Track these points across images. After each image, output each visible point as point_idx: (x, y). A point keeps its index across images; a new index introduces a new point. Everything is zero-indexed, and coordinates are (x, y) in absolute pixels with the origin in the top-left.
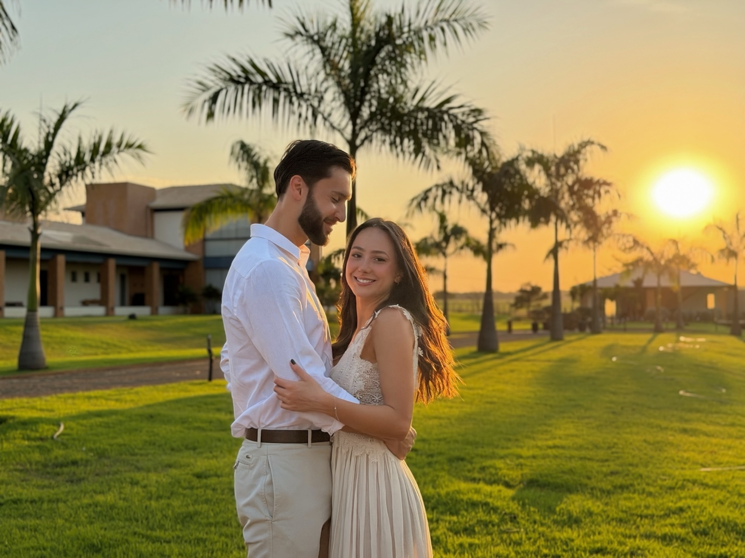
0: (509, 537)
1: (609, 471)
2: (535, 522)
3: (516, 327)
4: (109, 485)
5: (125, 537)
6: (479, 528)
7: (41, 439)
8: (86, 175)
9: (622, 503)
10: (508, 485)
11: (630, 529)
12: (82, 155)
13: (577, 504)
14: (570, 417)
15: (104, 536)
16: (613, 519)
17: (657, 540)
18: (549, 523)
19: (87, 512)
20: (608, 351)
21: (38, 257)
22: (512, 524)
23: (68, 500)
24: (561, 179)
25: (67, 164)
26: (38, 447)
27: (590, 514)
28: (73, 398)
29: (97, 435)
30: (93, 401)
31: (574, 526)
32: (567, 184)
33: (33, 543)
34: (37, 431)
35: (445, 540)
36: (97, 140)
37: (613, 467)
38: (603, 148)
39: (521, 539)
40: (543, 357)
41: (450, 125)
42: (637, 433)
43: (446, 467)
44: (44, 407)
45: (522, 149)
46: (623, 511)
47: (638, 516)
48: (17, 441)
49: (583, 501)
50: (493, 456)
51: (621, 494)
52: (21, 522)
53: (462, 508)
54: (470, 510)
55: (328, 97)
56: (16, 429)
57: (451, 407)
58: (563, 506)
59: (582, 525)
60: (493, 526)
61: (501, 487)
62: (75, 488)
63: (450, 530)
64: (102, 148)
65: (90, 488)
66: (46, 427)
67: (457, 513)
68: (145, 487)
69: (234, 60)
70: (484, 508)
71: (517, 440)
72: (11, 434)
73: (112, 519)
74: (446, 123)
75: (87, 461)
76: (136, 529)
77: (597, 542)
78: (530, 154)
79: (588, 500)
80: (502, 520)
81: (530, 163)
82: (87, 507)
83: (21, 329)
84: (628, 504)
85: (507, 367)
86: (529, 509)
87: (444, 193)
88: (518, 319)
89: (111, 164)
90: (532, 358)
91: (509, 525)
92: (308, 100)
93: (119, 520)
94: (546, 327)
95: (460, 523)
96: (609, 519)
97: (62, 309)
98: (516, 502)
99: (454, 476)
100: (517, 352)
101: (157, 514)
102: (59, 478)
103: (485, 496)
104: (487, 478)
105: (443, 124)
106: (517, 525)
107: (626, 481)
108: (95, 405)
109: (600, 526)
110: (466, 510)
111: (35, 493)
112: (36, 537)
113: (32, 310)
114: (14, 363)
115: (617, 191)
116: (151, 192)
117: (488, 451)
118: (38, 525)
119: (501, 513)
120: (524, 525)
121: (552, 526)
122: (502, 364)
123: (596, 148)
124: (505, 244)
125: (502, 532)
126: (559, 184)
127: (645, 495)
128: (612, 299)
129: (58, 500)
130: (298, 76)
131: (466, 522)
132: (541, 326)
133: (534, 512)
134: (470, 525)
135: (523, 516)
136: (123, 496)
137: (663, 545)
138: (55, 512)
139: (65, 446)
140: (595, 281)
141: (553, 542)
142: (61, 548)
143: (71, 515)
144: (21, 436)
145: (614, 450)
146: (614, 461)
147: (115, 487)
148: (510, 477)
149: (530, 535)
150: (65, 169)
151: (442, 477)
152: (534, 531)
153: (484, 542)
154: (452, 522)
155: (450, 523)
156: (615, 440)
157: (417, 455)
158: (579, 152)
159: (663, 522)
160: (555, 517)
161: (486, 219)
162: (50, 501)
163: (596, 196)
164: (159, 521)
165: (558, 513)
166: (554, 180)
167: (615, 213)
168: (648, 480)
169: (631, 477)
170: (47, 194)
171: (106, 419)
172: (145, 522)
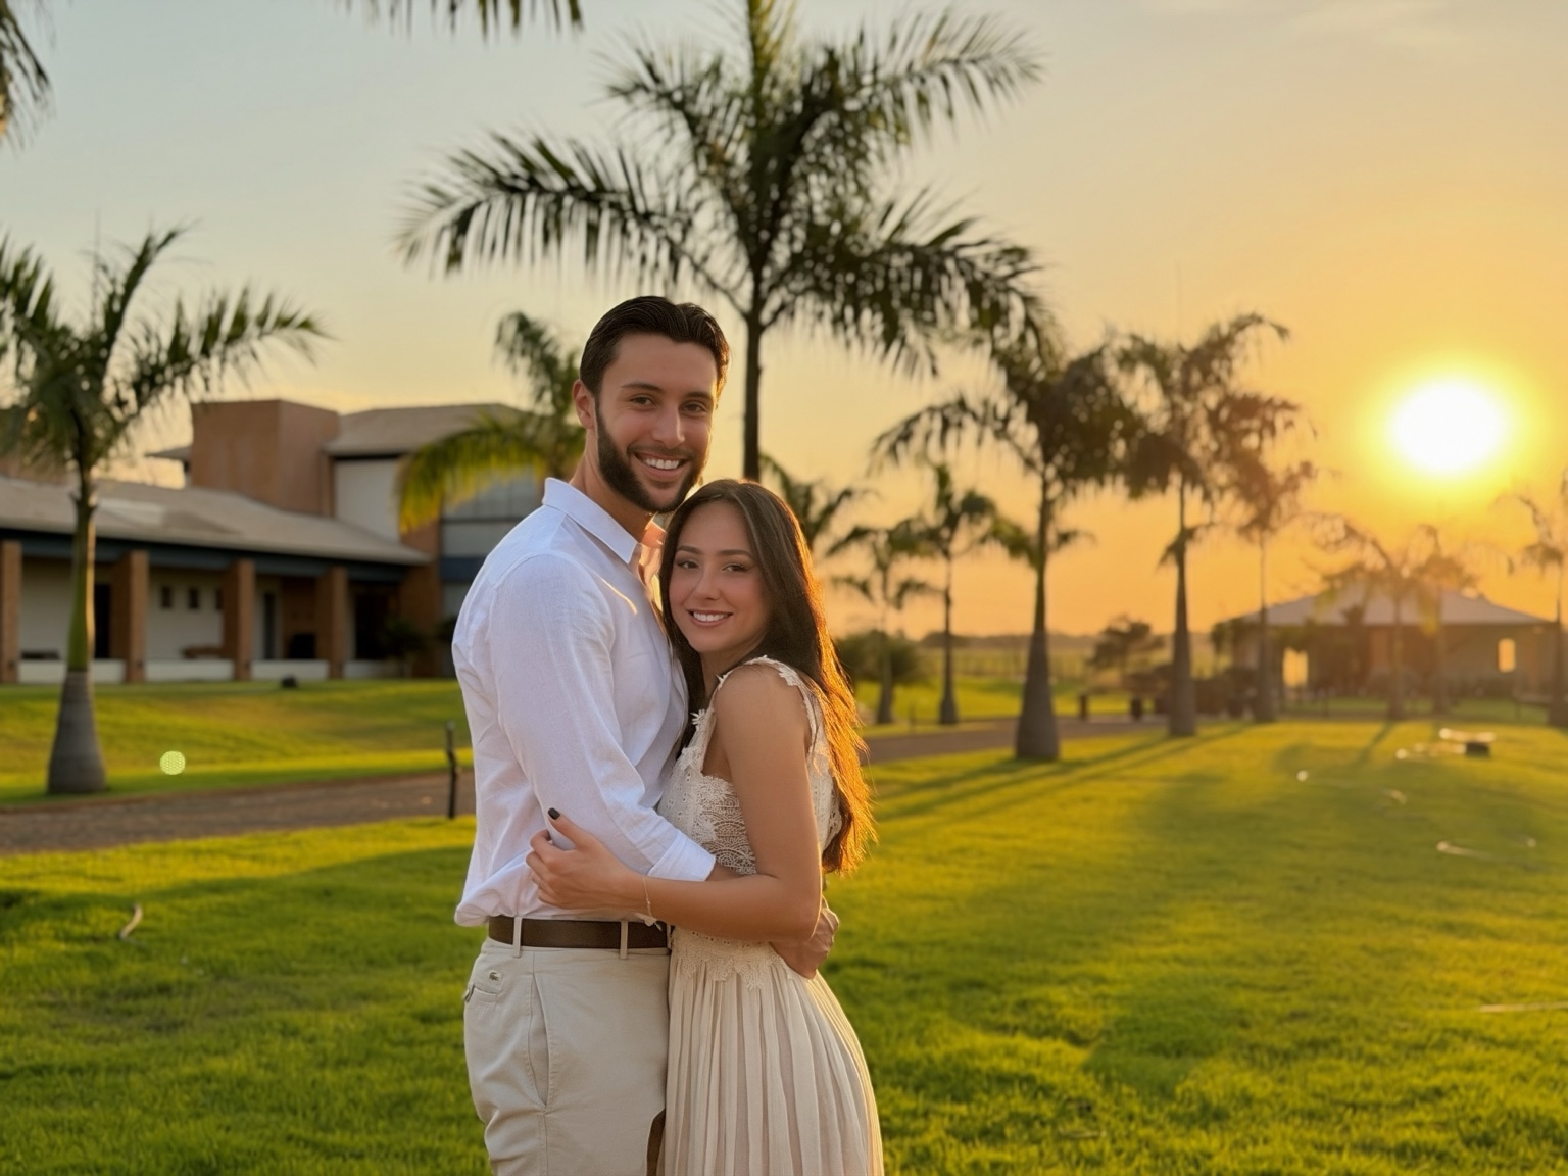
0: (1076, 1148)
1: (1287, 1011)
2: (1131, 1117)
3: (1097, 707)
4: (235, 1037)
5: (269, 1147)
6: (1014, 1130)
7: (95, 939)
8: (193, 384)
9: (1314, 1077)
10: (1075, 1040)
11: (1331, 1133)
12: (183, 341)
13: (1219, 1079)
14: (1206, 898)
15: (221, 1144)
16: (1294, 1113)
17: (1386, 1155)
18: (1161, 1119)
19: (188, 1093)
20: (1290, 758)
21: (91, 556)
22: (1083, 1121)
23: (149, 1068)
24: (1192, 396)
25: (153, 361)
26: (88, 956)
27: (1248, 1100)
28: (163, 853)
29: (211, 931)
30: (205, 860)
31: (1213, 1126)
32: (1205, 406)
33: (74, 1157)
34: (84, 922)
35: (941, 1154)
36: (215, 309)
37: (1297, 1002)
38: (1282, 331)
39: (1101, 1152)
40: (1152, 770)
41: (960, 283)
42: (1349, 932)
43: (946, 1002)
44: (100, 872)
45: (1111, 332)
46: (1315, 1096)
47: (1347, 1105)
48: (44, 944)
49: (1233, 1072)
50: (1044, 979)
51: (1313, 1059)
52: (50, 1113)
53: (977, 1088)
54: (995, 1091)
55: (703, 220)
56: (42, 918)
57: (957, 876)
58: (1190, 1083)
59: (1231, 1123)
60: (1043, 1124)
61: (1060, 1044)
62: (165, 1041)
63: (950, 1132)
64: (226, 326)
65: (196, 1043)
66: (105, 914)
67: (967, 1098)
68: (312, 1040)
69: (505, 142)
70: (1025, 1087)
71: (1096, 945)
72: (31, 928)
73: (243, 1107)
74: (950, 277)
75: (191, 986)
76: (293, 1130)
77: (1261, 1160)
78: (1127, 344)
79: (1243, 1071)
80: (1063, 1113)
81: (1127, 360)
82: (189, 1083)
83: (53, 708)
84: (1328, 1080)
85: (1078, 792)
86: (1120, 1090)
87: (946, 425)
88: (1102, 691)
89: (245, 360)
90: (1129, 772)
91: (1078, 1123)
92: (660, 226)
93: (257, 1109)
94: (1160, 708)
95: (974, 1119)
96: (1286, 1112)
97: (140, 665)
98: (1091, 1075)
99: (962, 1021)
100: (1098, 760)
101: (336, 1099)
102: (131, 1021)
103: (1028, 1061)
104: (1032, 1024)
105: (945, 280)
106: (1093, 1124)
107: (1323, 1031)
108: (210, 869)
109: (1267, 1126)
110: (987, 1092)
111: (81, 1053)
112: (80, 1145)
113: (77, 668)
114: (38, 779)
115: (1310, 422)
116: (329, 420)
117: (1035, 967)
118: (86, 1120)
119: (1059, 1098)
120: (1108, 1124)
121: (1167, 1127)
122: (1067, 785)
123: (1267, 333)
124: (1075, 534)
125: (1060, 1138)
126: (1188, 408)
127: (1362, 1062)
128: (1298, 649)
129: (128, 1068)
130: (639, 175)
131: (986, 1118)
132: (1148, 705)
133: (1130, 1096)
134: (994, 1124)
135: (1106, 1105)
136: (264, 1059)
137: (1400, 1167)
138: (122, 1094)
139: (144, 953)
140: (1263, 612)
141: (1167, 1160)
142: (133, 1167)
143: (155, 1100)
144: (51, 933)
145: (1298, 967)
146: (1298, 989)
147: (248, 1040)
148: (1081, 1022)
149: (1119, 1145)
150: (148, 372)
151: (937, 1022)
152: (1128, 1137)
153: (1023, 1159)
154: (957, 1118)
155: (952, 1117)
156: (1302, 947)
157: (885, 976)
158: (1229, 340)
159: (1399, 1118)
160: (1174, 1106)
161: (1035, 481)
162: (111, 1069)
163: (1266, 433)
164: (341, 1113)
165: (1179, 1098)
166: (1178, 399)
167: (1306, 469)
168: (1368, 1030)
169: (1333, 1023)
170: (109, 424)
171: (231, 898)
172: (311, 1114)
